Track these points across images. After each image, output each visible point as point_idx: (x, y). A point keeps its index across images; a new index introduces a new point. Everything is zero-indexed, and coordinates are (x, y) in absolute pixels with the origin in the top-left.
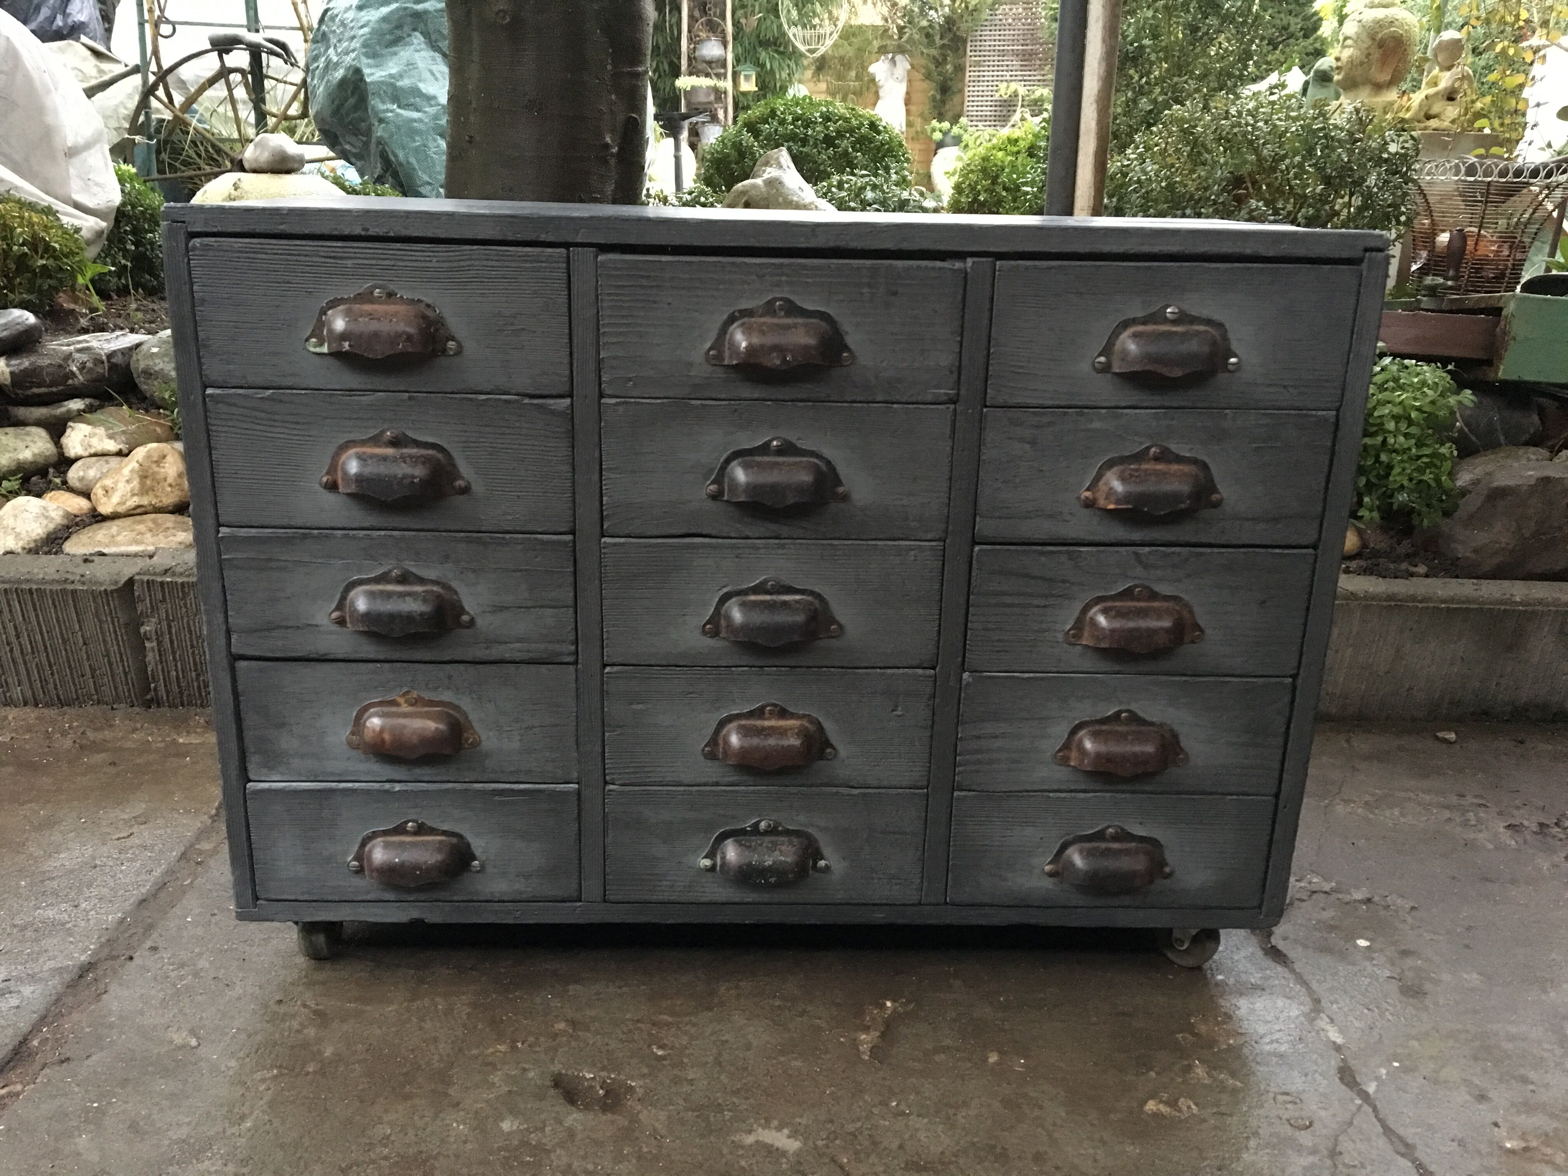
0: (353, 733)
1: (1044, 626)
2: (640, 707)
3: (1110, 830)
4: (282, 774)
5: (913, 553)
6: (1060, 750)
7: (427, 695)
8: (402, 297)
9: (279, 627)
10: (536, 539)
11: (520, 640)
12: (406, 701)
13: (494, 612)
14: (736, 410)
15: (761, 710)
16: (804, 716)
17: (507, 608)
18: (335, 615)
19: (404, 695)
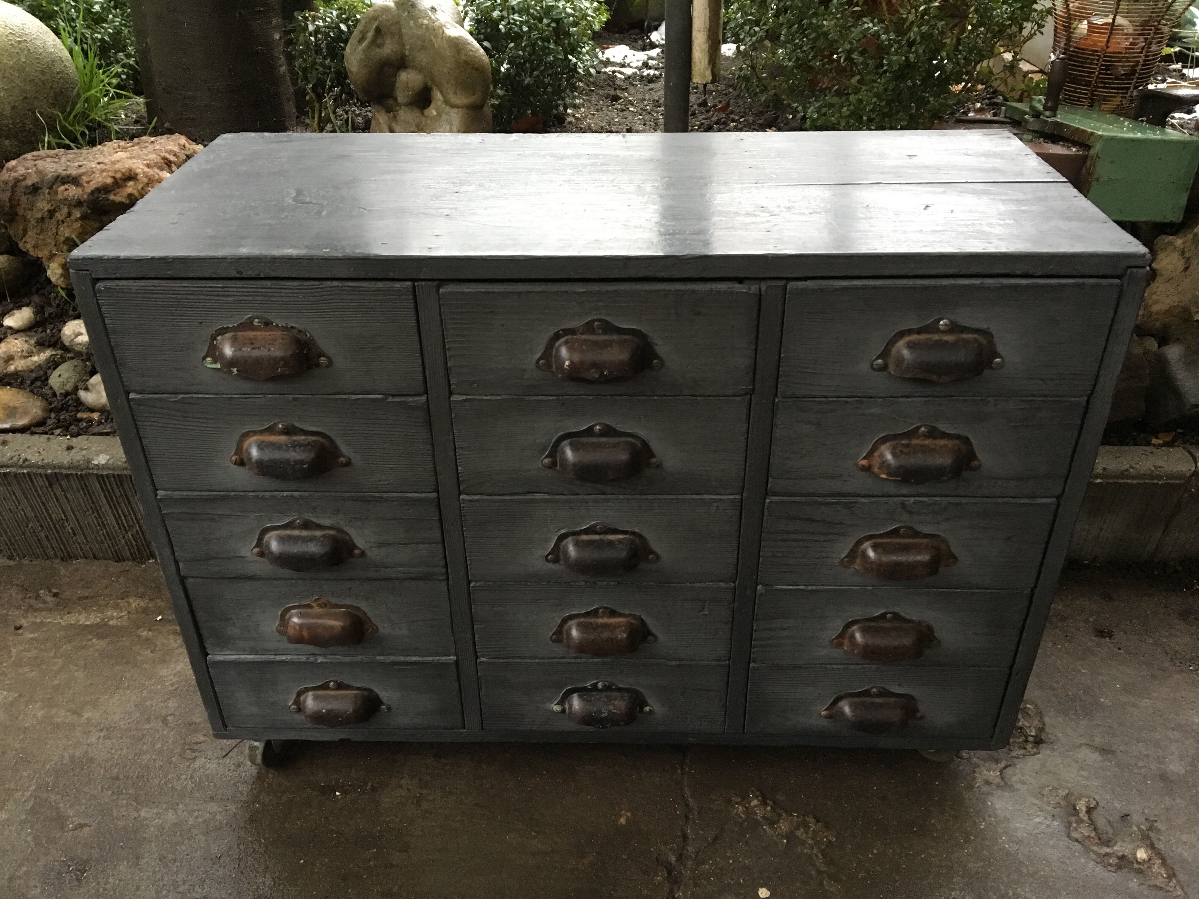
0: (280, 625)
1: (824, 555)
2: (500, 609)
3: (875, 690)
4: (231, 650)
5: (715, 504)
6: (836, 638)
7: (334, 601)
8: (277, 325)
9: (214, 558)
10: (407, 497)
11: (402, 565)
12: (317, 605)
13: (380, 547)
14: (563, 404)
15: (596, 611)
16: (630, 615)
17: (389, 544)
18: (256, 550)
19: (316, 600)
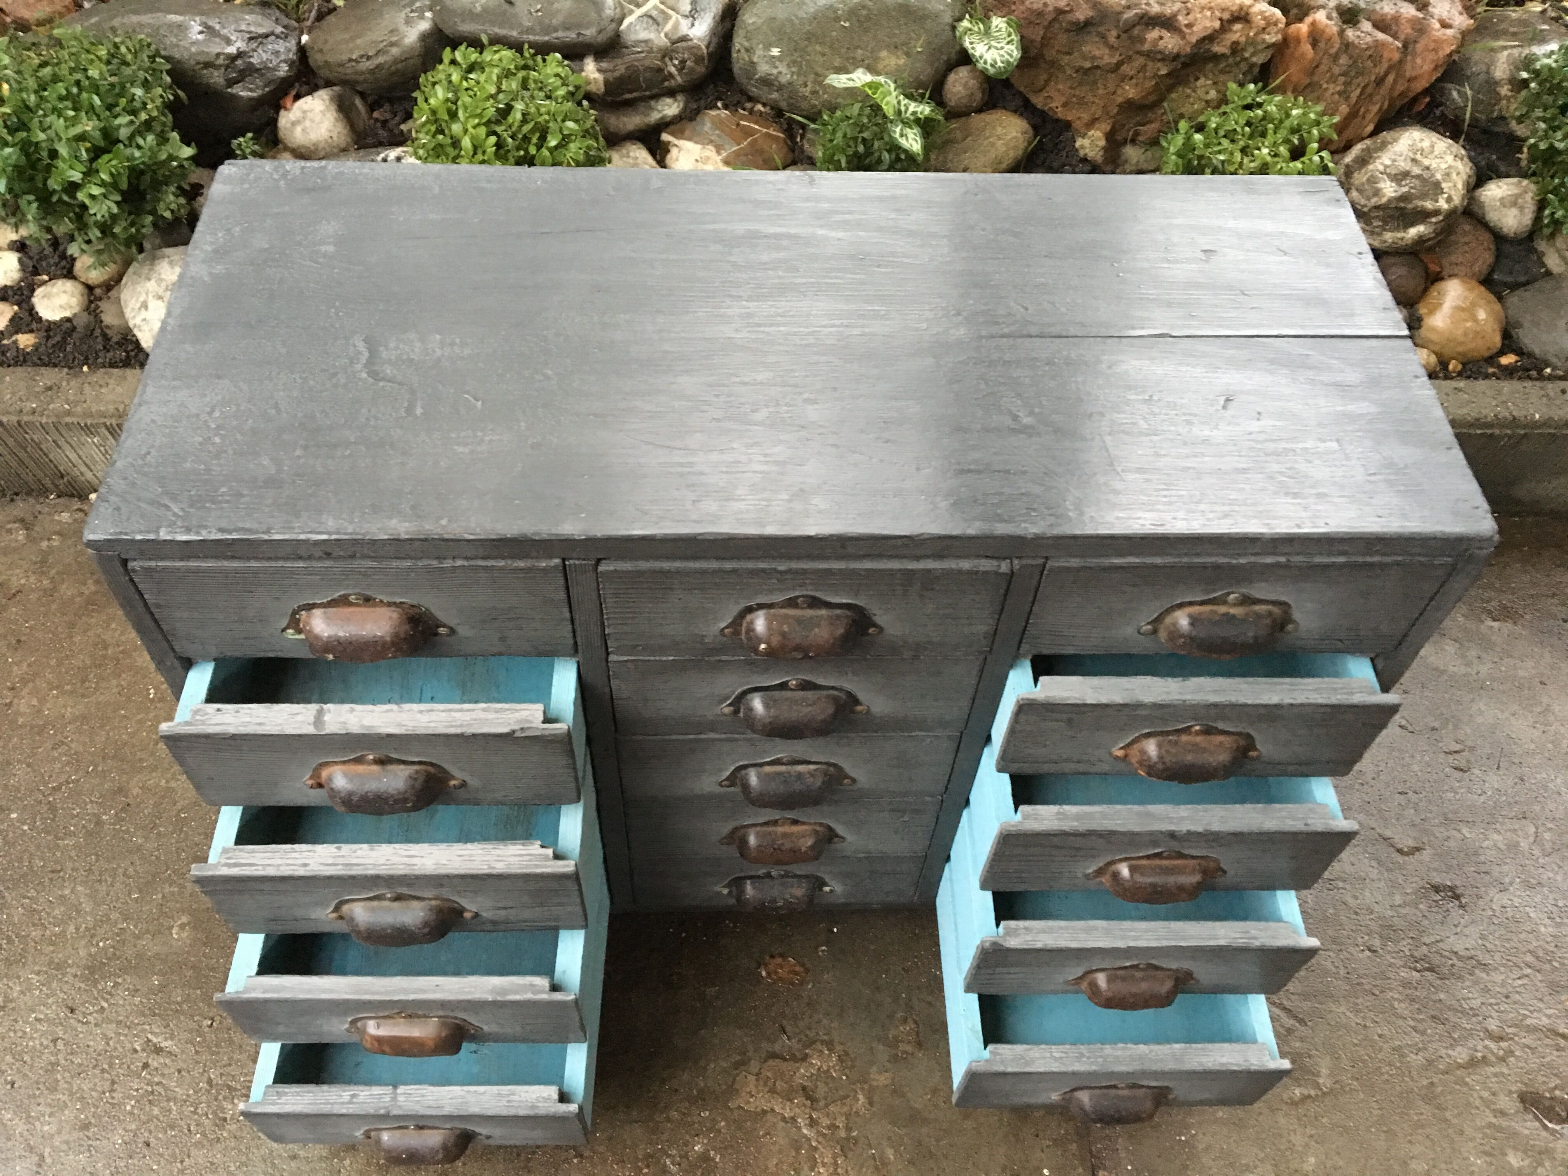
8: (381, 600)
15: (775, 821)
16: (815, 823)
